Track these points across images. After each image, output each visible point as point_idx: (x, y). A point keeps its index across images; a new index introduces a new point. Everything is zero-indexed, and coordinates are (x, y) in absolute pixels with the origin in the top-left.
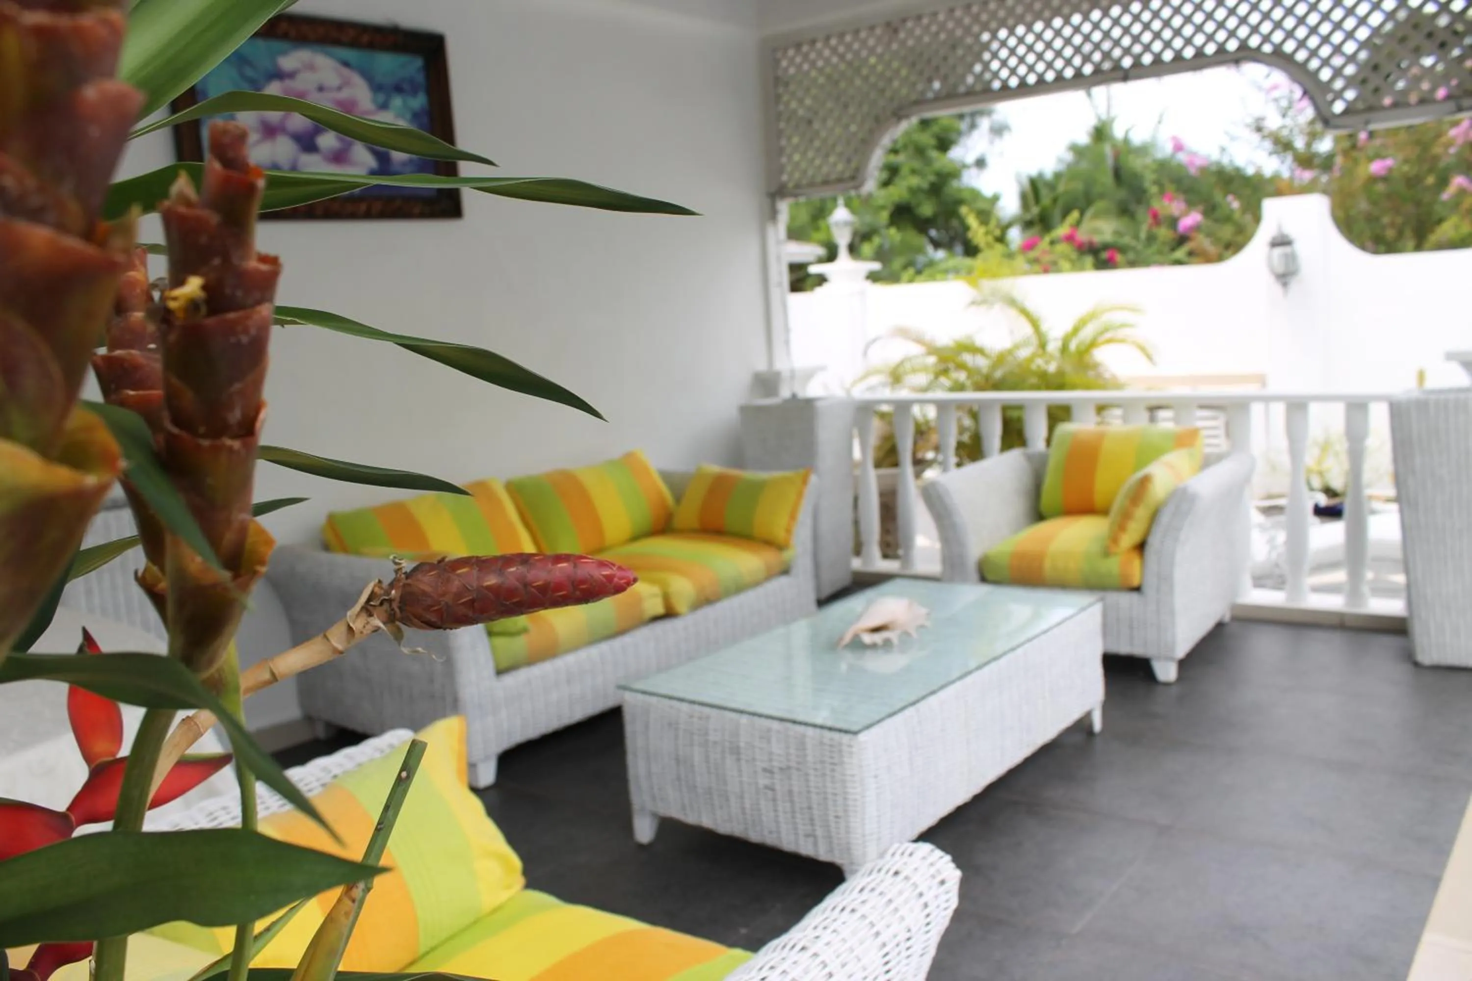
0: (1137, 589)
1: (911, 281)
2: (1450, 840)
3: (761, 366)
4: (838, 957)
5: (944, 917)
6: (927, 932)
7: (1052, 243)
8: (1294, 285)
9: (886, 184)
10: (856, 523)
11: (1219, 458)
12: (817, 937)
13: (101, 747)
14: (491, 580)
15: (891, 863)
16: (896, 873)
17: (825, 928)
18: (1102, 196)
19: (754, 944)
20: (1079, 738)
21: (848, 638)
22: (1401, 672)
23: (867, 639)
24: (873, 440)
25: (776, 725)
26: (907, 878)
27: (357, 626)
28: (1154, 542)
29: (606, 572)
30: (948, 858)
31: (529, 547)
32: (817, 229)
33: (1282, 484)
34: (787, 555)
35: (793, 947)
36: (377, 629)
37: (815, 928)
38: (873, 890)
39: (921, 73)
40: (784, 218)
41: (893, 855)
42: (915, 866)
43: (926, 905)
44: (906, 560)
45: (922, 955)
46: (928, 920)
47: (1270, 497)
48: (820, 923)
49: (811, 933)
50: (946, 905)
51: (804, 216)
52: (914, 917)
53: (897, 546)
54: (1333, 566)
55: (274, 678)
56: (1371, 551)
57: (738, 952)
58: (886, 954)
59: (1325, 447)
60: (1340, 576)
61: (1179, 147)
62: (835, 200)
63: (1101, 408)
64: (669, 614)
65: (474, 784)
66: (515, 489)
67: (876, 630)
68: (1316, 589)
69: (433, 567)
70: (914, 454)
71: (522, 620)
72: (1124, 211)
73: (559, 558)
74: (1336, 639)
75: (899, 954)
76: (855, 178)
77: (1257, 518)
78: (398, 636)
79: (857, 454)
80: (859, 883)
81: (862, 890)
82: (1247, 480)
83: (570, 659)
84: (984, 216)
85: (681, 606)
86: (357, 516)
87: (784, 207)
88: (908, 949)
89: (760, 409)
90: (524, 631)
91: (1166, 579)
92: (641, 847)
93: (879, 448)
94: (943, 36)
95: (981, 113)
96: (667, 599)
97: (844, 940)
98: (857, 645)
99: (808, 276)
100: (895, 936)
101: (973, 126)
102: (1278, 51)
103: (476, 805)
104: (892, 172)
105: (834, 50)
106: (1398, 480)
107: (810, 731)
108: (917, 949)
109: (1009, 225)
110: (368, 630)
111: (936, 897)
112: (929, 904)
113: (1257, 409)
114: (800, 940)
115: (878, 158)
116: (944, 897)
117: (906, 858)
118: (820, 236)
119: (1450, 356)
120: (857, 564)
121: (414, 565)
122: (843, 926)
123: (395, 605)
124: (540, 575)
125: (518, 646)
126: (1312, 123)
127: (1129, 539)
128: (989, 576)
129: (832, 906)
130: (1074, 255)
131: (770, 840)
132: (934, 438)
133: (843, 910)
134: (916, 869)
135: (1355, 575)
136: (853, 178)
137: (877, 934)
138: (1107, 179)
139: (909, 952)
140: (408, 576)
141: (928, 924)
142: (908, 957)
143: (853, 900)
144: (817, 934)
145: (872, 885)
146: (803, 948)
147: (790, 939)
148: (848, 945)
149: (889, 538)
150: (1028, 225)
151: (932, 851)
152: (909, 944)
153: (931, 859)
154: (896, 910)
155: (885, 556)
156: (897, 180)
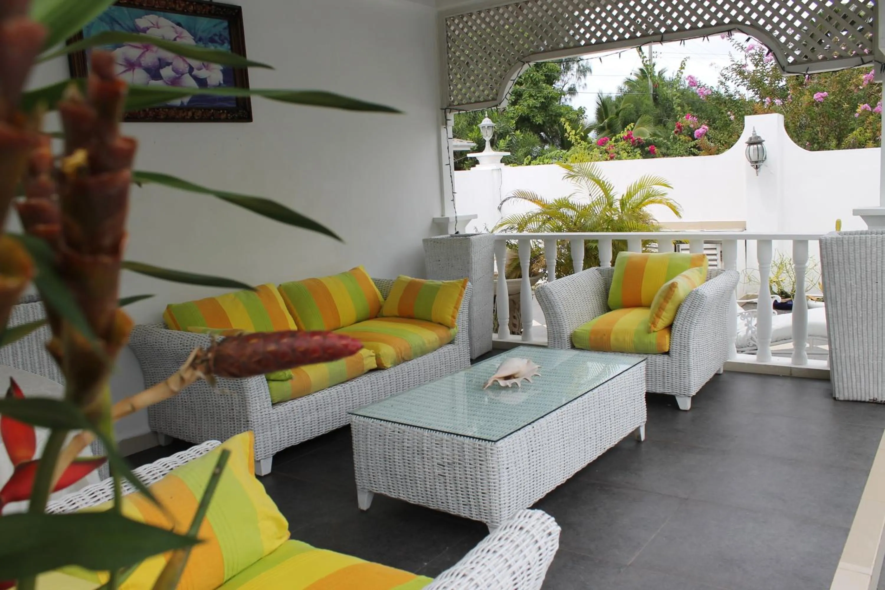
0: (667, 353)
1: (529, 164)
2: (855, 506)
3: (438, 215)
4: (485, 580)
5: (551, 555)
6: (540, 565)
7: (616, 141)
8: (763, 168)
9: (514, 103)
10: (495, 312)
11: (718, 273)
12: (473, 569)
13: (22, 453)
14: (272, 347)
15: (518, 522)
16: (521, 528)
17: (477, 563)
18: (646, 112)
19: (434, 573)
20: (632, 444)
21: (490, 383)
22: (826, 404)
23: (502, 383)
24: (505, 261)
25: (445, 436)
26: (528, 531)
27: (187, 376)
28: (678, 324)
29: (344, 342)
30: (553, 519)
31: (293, 327)
32: (472, 131)
33: (755, 289)
34: (452, 331)
35: (458, 575)
36: (199, 379)
37: (472, 563)
38: (507, 539)
39: (536, 35)
40: (451, 124)
41: (519, 517)
42: (533, 524)
43: (540, 548)
44: (526, 334)
45: (537, 579)
46: (541, 557)
47: (747, 297)
48: (474, 560)
49: (468, 566)
50: (551, 548)
51: (463, 123)
52: (532, 555)
53: (520, 326)
54: (785, 340)
55: (134, 409)
56: (809, 331)
57: (423, 578)
58: (515, 579)
59: (781, 266)
60: (790, 346)
61: (693, 83)
62: (483, 112)
63: (645, 243)
64: (380, 368)
65: (258, 474)
66: (284, 290)
67: (507, 378)
68: (775, 354)
69: (234, 339)
70: (531, 270)
71: (289, 372)
72: (659, 122)
73: (314, 333)
74: (788, 384)
75: (523, 578)
76: (496, 99)
77: (740, 310)
78: (213, 382)
79: (496, 270)
80: (498, 535)
81: (500, 539)
82: (734, 287)
83: (319, 395)
84: (575, 123)
85: (387, 363)
86: (184, 307)
87: (451, 116)
88: (528, 575)
89: (436, 241)
90: (290, 378)
91: (686, 347)
92: (362, 511)
93: (509, 266)
94: (550, 12)
95: (573, 60)
96: (378, 358)
97: (489, 570)
98: (496, 387)
99: (466, 159)
100: (521, 568)
101: (568, 68)
102: (754, 25)
103: (260, 487)
104: (518, 96)
105: (483, 20)
106: (825, 288)
107: (467, 440)
108: (534, 575)
109: (589, 130)
110: (193, 379)
111: (546, 543)
112: (542, 547)
113: (740, 243)
114: (462, 570)
115: (509, 87)
116: (550, 544)
117: (527, 519)
118: (474, 135)
119: (856, 212)
120: (495, 337)
121: (223, 337)
122: (489, 561)
123: (211, 363)
124: (303, 344)
125: (286, 387)
126: (774, 69)
127: (662, 323)
128: (576, 345)
129: (482, 549)
130: (629, 149)
131: (443, 508)
132: (543, 260)
133: (488, 551)
134: (533, 526)
135: (799, 345)
136: (494, 99)
137: (510, 566)
138: (650, 102)
139: (529, 577)
140: (219, 344)
141: (541, 560)
142: (529, 580)
143: (495, 545)
144: (472, 567)
145: (507, 536)
146: (464, 576)
147: (456, 570)
148: (491, 573)
149: (516, 322)
150: (601, 130)
151: (543, 514)
152: (529, 572)
153: (542, 520)
154: (521, 551)
155: (513, 333)
156: (521, 102)
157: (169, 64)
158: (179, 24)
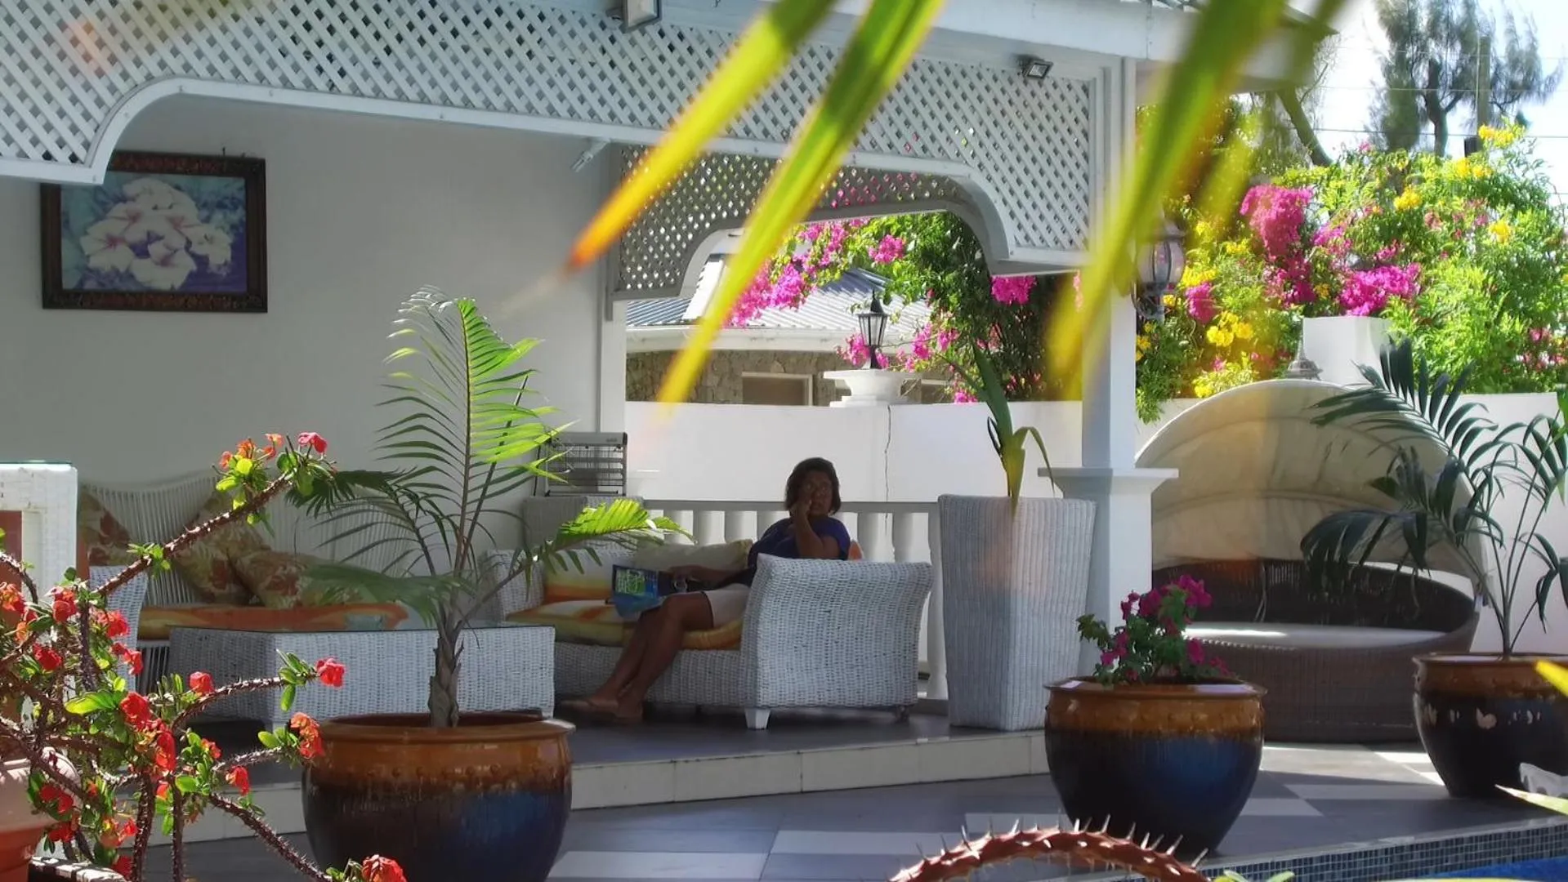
157: (159, 238)
158: (178, 188)
